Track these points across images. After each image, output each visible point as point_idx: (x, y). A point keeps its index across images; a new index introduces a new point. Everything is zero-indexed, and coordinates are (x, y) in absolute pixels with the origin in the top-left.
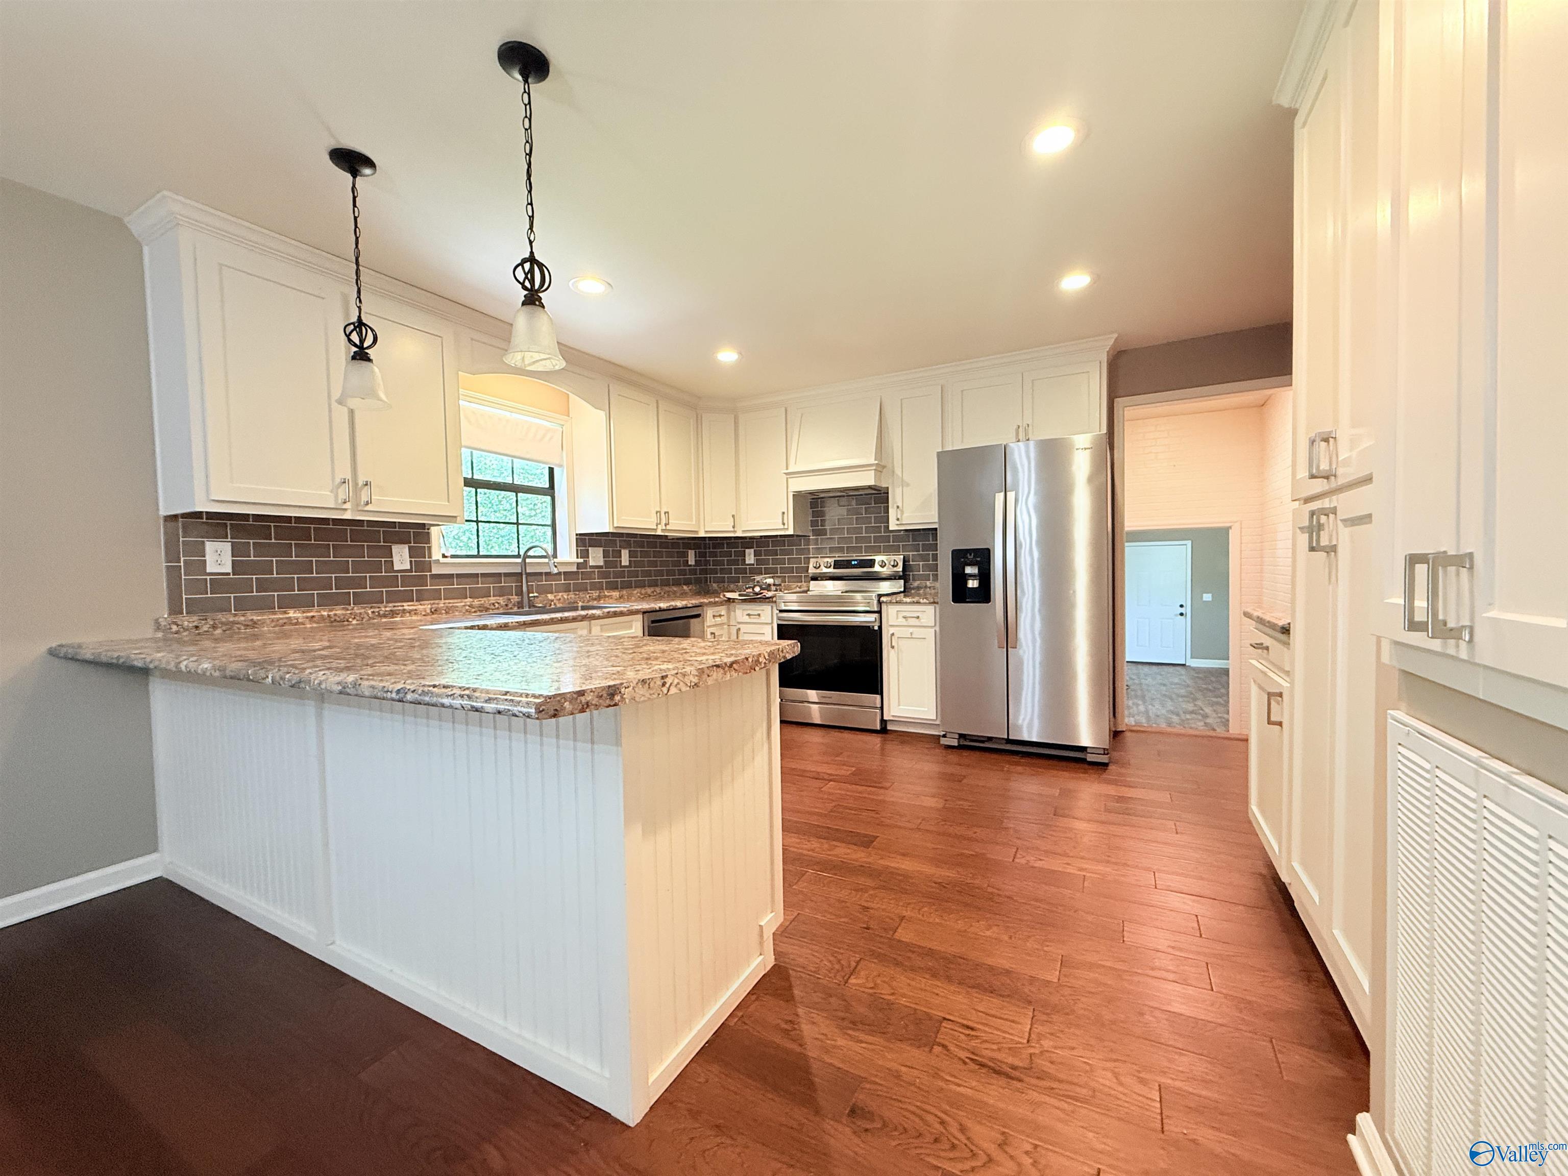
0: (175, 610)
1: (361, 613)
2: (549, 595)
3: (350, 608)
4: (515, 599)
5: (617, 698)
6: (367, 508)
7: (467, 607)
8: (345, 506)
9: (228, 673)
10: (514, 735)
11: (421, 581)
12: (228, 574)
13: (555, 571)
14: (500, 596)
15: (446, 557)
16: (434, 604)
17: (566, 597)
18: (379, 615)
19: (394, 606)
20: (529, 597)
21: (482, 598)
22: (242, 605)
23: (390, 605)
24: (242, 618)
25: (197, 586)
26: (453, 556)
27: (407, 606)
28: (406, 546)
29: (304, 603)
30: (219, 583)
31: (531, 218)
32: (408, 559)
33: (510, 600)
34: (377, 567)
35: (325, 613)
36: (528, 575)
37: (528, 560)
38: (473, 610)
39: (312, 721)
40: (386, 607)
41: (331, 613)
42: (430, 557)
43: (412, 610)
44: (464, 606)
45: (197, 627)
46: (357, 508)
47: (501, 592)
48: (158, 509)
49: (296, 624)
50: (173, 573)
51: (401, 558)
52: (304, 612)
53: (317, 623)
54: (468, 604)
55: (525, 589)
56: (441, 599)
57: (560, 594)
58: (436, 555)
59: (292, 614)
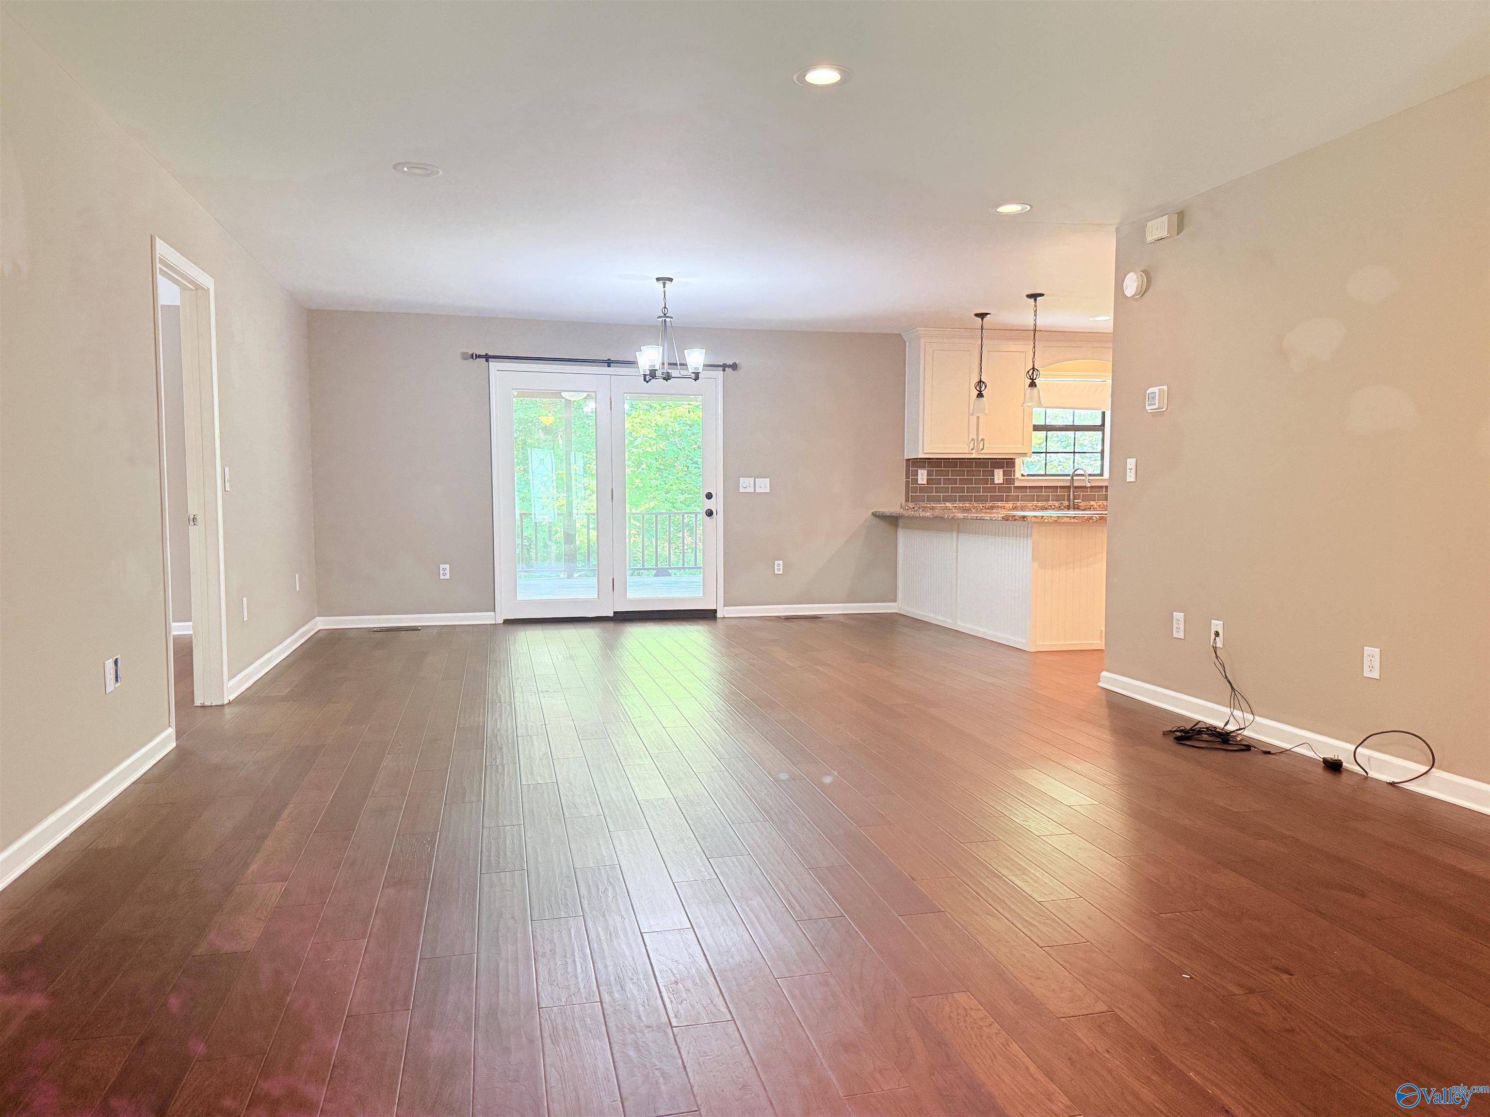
0: (907, 500)
1: (977, 506)
2: (1092, 502)
3: (972, 503)
4: (1066, 503)
5: (1025, 519)
6: (982, 452)
7: (1034, 507)
8: (972, 452)
9: (935, 516)
10: (1010, 538)
11: (1009, 490)
12: (925, 485)
13: (1089, 485)
14: (1056, 501)
15: (1024, 476)
16: (1014, 503)
17: (1105, 504)
18: (986, 508)
19: (993, 504)
20: (1074, 502)
21: (1044, 501)
22: (930, 499)
23: (992, 503)
24: (929, 505)
25: (915, 490)
26: (1028, 475)
27: (1000, 504)
28: (1002, 470)
29: (953, 500)
30: (922, 489)
31: (1034, 353)
32: (1002, 477)
33: (1062, 504)
34: (986, 481)
35: (961, 505)
36: (1076, 487)
37: (1075, 478)
38: (1038, 509)
39: (955, 538)
40: (989, 504)
41: (964, 505)
42: (1014, 476)
43: (1002, 506)
44: (1032, 506)
45: (913, 508)
46: (978, 453)
47: (1057, 499)
48: (904, 456)
49: (949, 510)
50: (907, 483)
51: (999, 476)
52: (952, 504)
53: (957, 510)
54: (1035, 505)
55: (1071, 497)
56: (1019, 501)
57: (1101, 502)
58: (1018, 475)
59: (948, 504)
